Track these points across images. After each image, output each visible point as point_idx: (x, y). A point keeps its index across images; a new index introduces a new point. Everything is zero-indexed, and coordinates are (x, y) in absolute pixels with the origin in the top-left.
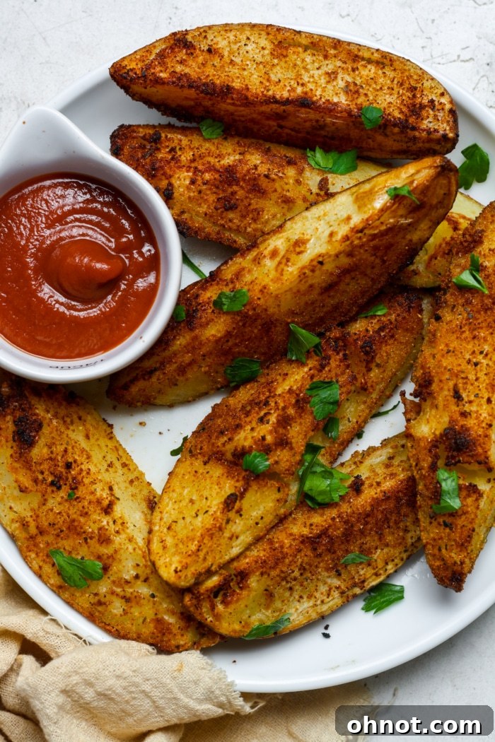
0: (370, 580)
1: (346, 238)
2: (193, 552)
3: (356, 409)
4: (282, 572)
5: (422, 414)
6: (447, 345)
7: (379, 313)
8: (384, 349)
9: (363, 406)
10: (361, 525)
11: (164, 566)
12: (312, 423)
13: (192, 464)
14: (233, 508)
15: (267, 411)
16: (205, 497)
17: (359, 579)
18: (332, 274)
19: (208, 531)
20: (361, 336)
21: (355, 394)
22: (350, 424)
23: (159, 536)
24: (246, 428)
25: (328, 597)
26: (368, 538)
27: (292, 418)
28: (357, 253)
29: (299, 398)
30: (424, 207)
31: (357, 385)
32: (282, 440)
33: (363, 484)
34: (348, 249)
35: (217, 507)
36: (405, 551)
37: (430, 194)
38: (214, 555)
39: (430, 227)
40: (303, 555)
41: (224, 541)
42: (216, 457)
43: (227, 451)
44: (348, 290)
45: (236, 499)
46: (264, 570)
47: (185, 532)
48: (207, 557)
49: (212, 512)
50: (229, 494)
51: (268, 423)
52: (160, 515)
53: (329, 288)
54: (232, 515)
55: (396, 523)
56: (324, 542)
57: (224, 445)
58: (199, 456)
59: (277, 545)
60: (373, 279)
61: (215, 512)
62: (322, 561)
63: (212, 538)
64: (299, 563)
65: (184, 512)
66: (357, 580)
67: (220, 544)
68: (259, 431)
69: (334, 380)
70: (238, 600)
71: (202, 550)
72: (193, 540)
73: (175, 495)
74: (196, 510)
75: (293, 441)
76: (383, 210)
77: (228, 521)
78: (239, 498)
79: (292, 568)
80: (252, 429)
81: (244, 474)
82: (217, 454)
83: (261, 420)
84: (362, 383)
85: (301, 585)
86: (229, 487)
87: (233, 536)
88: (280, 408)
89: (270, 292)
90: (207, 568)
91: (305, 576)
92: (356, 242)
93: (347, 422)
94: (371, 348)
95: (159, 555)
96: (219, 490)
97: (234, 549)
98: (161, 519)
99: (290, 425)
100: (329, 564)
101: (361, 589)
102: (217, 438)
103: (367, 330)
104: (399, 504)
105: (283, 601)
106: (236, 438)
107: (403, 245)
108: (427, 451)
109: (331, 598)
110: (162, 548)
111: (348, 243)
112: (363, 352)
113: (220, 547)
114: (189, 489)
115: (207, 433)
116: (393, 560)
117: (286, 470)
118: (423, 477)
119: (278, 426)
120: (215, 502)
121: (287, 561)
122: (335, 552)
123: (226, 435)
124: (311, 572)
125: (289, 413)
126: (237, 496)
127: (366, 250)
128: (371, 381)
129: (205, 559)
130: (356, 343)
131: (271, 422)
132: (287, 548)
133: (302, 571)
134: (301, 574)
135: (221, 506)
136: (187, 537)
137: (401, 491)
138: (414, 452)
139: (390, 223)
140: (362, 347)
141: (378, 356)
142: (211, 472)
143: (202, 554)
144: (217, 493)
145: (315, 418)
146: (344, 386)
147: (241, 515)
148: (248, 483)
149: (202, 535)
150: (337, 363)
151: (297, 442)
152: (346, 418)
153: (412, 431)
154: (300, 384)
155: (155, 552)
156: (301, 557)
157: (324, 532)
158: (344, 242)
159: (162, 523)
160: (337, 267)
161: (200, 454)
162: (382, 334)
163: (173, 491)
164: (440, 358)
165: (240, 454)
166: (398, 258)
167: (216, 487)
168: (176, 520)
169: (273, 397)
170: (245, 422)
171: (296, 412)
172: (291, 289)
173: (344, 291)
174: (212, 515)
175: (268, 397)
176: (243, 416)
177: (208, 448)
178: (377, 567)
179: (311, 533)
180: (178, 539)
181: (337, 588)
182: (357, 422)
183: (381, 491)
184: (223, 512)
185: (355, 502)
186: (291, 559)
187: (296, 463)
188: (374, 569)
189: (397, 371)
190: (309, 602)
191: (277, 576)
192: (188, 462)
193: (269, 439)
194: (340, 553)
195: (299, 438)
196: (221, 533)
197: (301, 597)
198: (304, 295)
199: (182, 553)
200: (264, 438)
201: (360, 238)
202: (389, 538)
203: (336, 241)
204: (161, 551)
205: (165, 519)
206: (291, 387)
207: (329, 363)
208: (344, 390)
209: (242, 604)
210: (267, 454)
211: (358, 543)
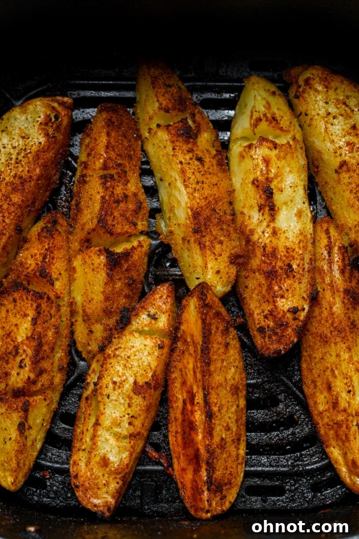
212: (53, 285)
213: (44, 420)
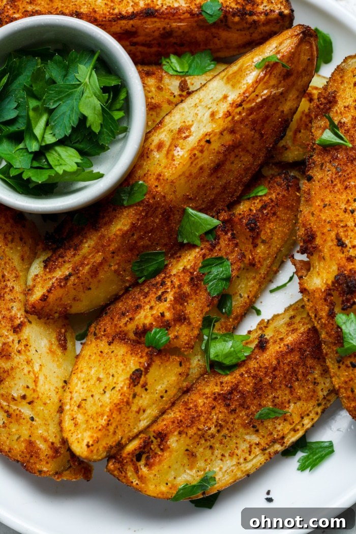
0: (289, 436)
1: (228, 114)
2: (103, 427)
3: (246, 285)
4: (199, 429)
5: (312, 269)
6: (322, 200)
7: (260, 194)
8: (267, 226)
9: (252, 282)
10: (270, 378)
11: (76, 441)
12: (207, 300)
13: (97, 345)
14: (138, 383)
15: (164, 290)
16: (111, 374)
17: (278, 435)
18: (219, 153)
19: (116, 406)
20: (246, 215)
21: (245, 271)
22: (242, 299)
23: (70, 414)
24: (146, 308)
25: (250, 455)
26: (279, 392)
27: (188, 295)
28: (238, 129)
29: (194, 276)
30: (292, 75)
31: (245, 262)
32: (180, 316)
33: (267, 342)
34: (230, 126)
35: (123, 383)
36: (319, 405)
37: (295, 60)
38: (123, 428)
39: (298, 97)
40: (217, 412)
41: (132, 415)
42: (119, 337)
43: (129, 331)
44: (233, 169)
45: (141, 374)
46: (181, 429)
47: (94, 409)
48: (117, 431)
49: (120, 388)
50: (134, 370)
51: (166, 301)
52: (70, 394)
53: (218, 168)
54: (138, 389)
55: (304, 375)
56: (236, 398)
57: (126, 324)
58: (103, 337)
59: (191, 405)
60: (254, 155)
61: (122, 388)
62: (238, 417)
63: (120, 413)
64: (214, 421)
65: (93, 390)
66: (275, 436)
67: (128, 418)
68: (158, 309)
69: (225, 257)
70: (160, 462)
71: (111, 424)
72: (103, 415)
73: (83, 375)
74: (104, 387)
75: (190, 316)
76: (257, 82)
77: (135, 396)
78: (143, 373)
79: (209, 425)
80: (151, 308)
81: (146, 350)
82: (120, 334)
83: (159, 299)
84: (250, 259)
85: (221, 443)
86: (133, 363)
87: (140, 409)
88: (176, 286)
89: (165, 178)
90: (117, 442)
91: (222, 434)
92: (237, 117)
93: (239, 297)
94: (256, 225)
95: (71, 432)
96: (124, 367)
97: (142, 422)
98: (71, 399)
99: (187, 302)
100: (245, 420)
101: (282, 446)
102: (119, 319)
103: (250, 210)
104: (303, 355)
105: (206, 460)
106: (137, 318)
107: (276, 118)
108: (323, 300)
109: (253, 455)
110: (74, 425)
111: (230, 118)
112: (248, 228)
113: (128, 420)
114: (96, 369)
115: (109, 316)
116: (308, 415)
117: (186, 344)
118: (324, 326)
119: (176, 303)
120: (121, 379)
121: (202, 419)
122: (248, 408)
123: (127, 316)
124: (228, 429)
125: (185, 290)
126: (142, 371)
127: (247, 125)
128: (258, 256)
129: (115, 433)
130: (242, 222)
131: (168, 300)
132: (201, 407)
133: (219, 428)
134: (218, 431)
135: (128, 382)
136: (97, 413)
137: (303, 343)
138: (311, 304)
139: (264, 95)
140: (247, 225)
141: (263, 232)
142: (115, 352)
143: (111, 429)
144: (123, 370)
145: (209, 294)
146: (235, 263)
147: (146, 390)
148: (151, 359)
149: (110, 410)
150: (226, 242)
151: (194, 318)
152: (238, 294)
153: (306, 286)
154: (193, 263)
155: (68, 429)
156: (216, 414)
157: (234, 389)
158: (227, 117)
159: (72, 403)
160: (222, 145)
161: (104, 335)
162: (265, 212)
163: (81, 371)
164: (318, 213)
165: (142, 332)
166: (273, 130)
167: (121, 364)
168: (85, 398)
169: (169, 277)
170: (145, 302)
171: (192, 290)
172: (184, 173)
173: (230, 171)
174: (119, 390)
175: (164, 278)
176: (142, 298)
177: (111, 329)
178: (293, 422)
179: (222, 390)
180: (88, 416)
181: (257, 444)
182: (248, 297)
183: (284, 345)
184: (129, 387)
185: (262, 358)
186: (206, 416)
187: (194, 337)
188: (291, 424)
189: (282, 247)
190: (232, 460)
191: (195, 434)
192: (94, 345)
193: (168, 315)
194: (253, 408)
195: (196, 313)
196: (128, 407)
197: (223, 455)
198: (196, 178)
199: (93, 428)
200: (163, 315)
201: (240, 113)
202: (300, 392)
203: (219, 118)
204: (73, 428)
205: (75, 399)
206: (185, 266)
207: (219, 243)
208: (235, 267)
209: (165, 465)
210: (167, 329)
211: (270, 397)
212: (255, 246)
213: (166, 391)
